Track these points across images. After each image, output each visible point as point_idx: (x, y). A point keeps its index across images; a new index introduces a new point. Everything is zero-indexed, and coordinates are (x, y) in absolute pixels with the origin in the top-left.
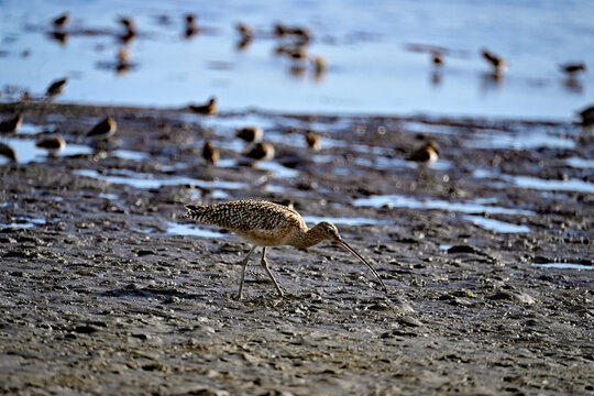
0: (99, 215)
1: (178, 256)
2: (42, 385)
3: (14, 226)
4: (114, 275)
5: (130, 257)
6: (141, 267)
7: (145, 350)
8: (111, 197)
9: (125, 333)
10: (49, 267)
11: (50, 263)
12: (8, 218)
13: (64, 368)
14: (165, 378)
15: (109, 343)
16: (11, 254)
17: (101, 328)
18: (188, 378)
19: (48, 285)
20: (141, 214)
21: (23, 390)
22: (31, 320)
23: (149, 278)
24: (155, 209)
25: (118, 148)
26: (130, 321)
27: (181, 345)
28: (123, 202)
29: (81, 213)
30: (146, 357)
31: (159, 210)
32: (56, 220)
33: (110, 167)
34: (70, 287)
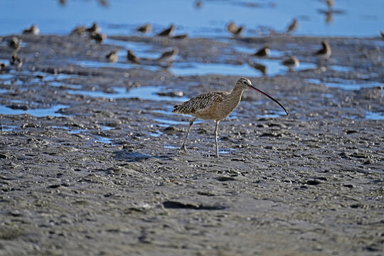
0: (321, 107)
1: (373, 133)
2: (286, 219)
3: (267, 116)
4: (332, 147)
5: (342, 135)
6: (349, 141)
7: (352, 195)
8: (329, 96)
9: (339, 184)
10: (290, 143)
11: (290, 140)
12: (263, 111)
13: (300, 207)
14: (365, 212)
15: (329, 191)
16: (265, 135)
17: (323, 181)
18: (380, 212)
19: (288, 155)
20: (349, 107)
21: (273, 222)
22: (278, 177)
23: (354, 148)
24: (357, 103)
25: (333, 64)
26: (342, 177)
27: (375, 191)
28: (337, 99)
29: (309, 107)
30: (353, 199)
31: (360, 104)
32: (294, 112)
33: (328, 77)
34: (303, 155)
